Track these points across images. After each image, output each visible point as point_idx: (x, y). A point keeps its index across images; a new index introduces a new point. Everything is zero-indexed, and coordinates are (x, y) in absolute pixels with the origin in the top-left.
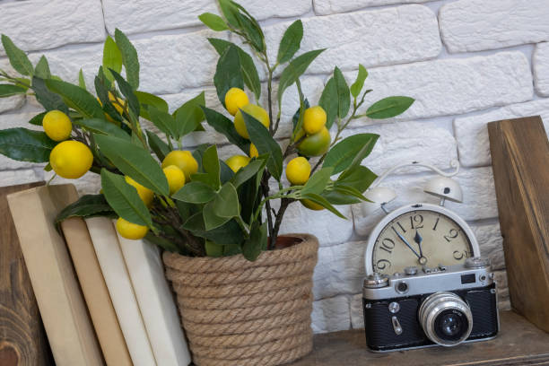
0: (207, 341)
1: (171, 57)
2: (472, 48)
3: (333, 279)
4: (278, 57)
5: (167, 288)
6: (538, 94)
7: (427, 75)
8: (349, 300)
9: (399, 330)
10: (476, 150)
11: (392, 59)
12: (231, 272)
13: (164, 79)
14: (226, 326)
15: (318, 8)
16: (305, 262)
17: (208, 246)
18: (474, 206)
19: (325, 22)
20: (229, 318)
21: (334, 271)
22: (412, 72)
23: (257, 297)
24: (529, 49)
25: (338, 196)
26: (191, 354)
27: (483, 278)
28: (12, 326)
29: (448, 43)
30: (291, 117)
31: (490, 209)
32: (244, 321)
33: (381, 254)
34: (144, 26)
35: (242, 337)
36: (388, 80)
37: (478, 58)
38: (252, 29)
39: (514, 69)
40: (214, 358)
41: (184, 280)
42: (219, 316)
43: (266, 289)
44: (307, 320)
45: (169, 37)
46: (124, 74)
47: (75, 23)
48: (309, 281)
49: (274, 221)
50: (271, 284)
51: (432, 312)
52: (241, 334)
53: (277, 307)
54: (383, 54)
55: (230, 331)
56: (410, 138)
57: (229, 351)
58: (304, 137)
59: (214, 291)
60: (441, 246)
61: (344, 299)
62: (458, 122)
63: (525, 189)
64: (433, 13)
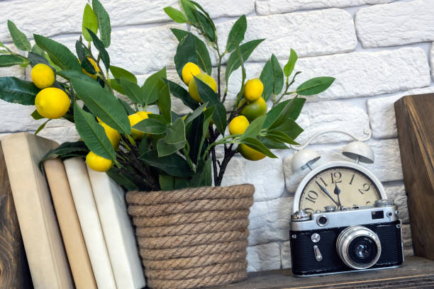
0: (157, 264)
1: (141, 45)
2: (382, 43)
3: (268, 228)
4: (227, 46)
7: (345, 64)
8: (280, 246)
9: (319, 257)
10: (385, 125)
11: (318, 51)
12: (180, 203)
13: (136, 63)
14: (174, 250)
15: (259, 10)
16: (243, 200)
17: (161, 180)
18: (383, 170)
19: (264, 20)
20: (177, 243)
21: (269, 222)
22: (333, 61)
23: (202, 225)
24: (427, 46)
25: (271, 142)
26: (146, 278)
27: (390, 214)
29: (362, 40)
30: (236, 95)
31: (396, 173)
32: (190, 245)
33: (307, 204)
34: (123, 20)
35: (188, 259)
36: (314, 67)
37: (385, 52)
38: (206, 23)
39: (415, 61)
40: (164, 279)
41: (142, 212)
42: (169, 241)
43: (208, 219)
44: (243, 260)
45: (141, 30)
47: (67, 17)
49: (218, 169)
50: (213, 214)
52: (187, 257)
53: (217, 235)
54: (310, 47)
55: (178, 254)
56: (332, 114)
57: (176, 272)
58: (245, 104)
59: (165, 220)
60: (353, 192)
61: (276, 245)
62: (370, 101)
63: (424, 147)
64: (350, 15)
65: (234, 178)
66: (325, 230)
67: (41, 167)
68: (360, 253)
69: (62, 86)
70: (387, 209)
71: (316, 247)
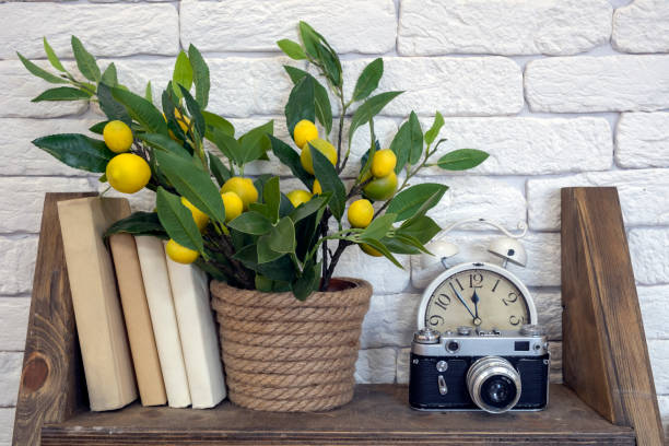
0: (245, 377)
1: (243, 80)
2: (555, 108)
3: (383, 329)
4: (354, 93)
5: (211, 317)
6: (617, 165)
7: (504, 131)
8: (397, 353)
9: (444, 390)
10: (546, 214)
11: (471, 110)
12: (279, 309)
13: (234, 103)
14: (266, 365)
15: (400, 48)
16: (356, 308)
17: (258, 279)
18: (537, 272)
19: (406, 64)
20: (271, 356)
21: (385, 321)
22: (490, 126)
23: (304, 338)
24: (613, 117)
25: (399, 244)
26: (227, 389)
27: (538, 347)
28: (45, 337)
29: (530, 101)
30: (360, 157)
31: (553, 276)
32: (286, 361)
33: (435, 310)
34: (220, 45)
35: (282, 377)
36: (464, 131)
37: (558, 120)
38: (330, 61)
39: (595, 135)
40: (251, 396)
41: (229, 312)
42: (262, 353)
43: (312, 331)
44: (351, 368)
45: (244, 60)
46: (193, 91)
47: (149, 33)
48: (358, 328)
49: (329, 262)
50: (319, 326)
51: (480, 376)
52: (282, 374)
53: (321, 351)
54: (463, 103)
55: (270, 369)
56: (480, 193)
57: (266, 391)
58: (371, 179)
59: (258, 327)
61: (392, 351)
62: (531, 183)
63: (592, 262)
64: (519, 68)
66: (455, 357)
67: (106, 242)
68: (495, 394)
70: (535, 340)
71: (441, 377)
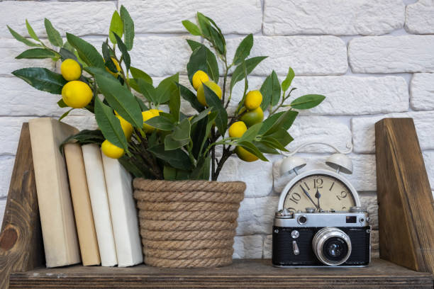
0: (155, 244)
1: (159, 51)
2: (369, 70)
3: (254, 222)
4: (234, 60)
6: (413, 108)
7: (336, 85)
8: (263, 238)
9: (297, 251)
10: (365, 141)
11: (313, 71)
12: (180, 192)
13: (153, 66)
14: (171, 233)
15: (265, 30)
16: (235, 195)
17: (166, 171)
18: (360, 181)
19: (269, 41)
20: (174, 227)
21: (255, 216)
22: (326, 82)
23: (197, 214)
24: (408, 76)
26: (144, 255)
27: (362, 220)
28: (18, 215)
29: (352, 65)
30: (238, 103)
31: (371, 184)
32: (185, 230)
33: (290, 204)
34: (144, 28)
35: (182, 242)
36: (309, 85)
37: (372, 78)
38: (218, 38)
39: (397, 88)
40: (159, 258)
41: (145, 197)
42: (167, 224)
43: (203, 209)
44: (229, 248)
45: (160, 38)
47: (97, 20)
49: (216, 166)
50: (208, 205)
51: (321, 240)
52: (182, 240)
53: (210, 224)
54: (307, 67)
55: (173, 237)
56: (320, 127)
57: (171, 252)
58: (245, 112)
59: (164, 206)
60: (332, 198)
61: (260, 237)
62: (355, 120)
63: (398, 165)
64: (344, 43)
65: (229, 175)
66: (304, 228)
67: (62, 149)
68: (333, 251)
69: (87, 81)
70: (360, 215)
71: (295, 242)
